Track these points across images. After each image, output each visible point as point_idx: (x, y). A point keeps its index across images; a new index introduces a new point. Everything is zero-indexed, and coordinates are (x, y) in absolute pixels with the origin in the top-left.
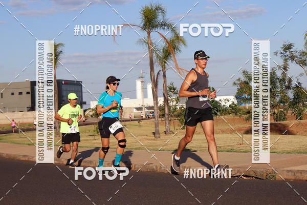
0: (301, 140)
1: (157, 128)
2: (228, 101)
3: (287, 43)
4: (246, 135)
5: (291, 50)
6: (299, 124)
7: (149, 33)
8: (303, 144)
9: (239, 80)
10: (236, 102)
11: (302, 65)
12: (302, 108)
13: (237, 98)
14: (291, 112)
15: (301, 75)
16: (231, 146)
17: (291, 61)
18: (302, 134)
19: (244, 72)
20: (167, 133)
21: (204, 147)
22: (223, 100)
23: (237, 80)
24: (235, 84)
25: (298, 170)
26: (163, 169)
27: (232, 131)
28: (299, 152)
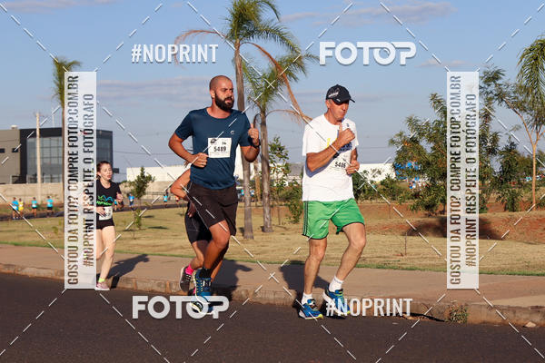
0: (514, 249)
1: (249, 221)
2: (379, 172)
3: (492, 69)
4: (411, 237)
5: (499, 82)
6: (510, 220)
7: (238, 46)
8: (518, 257)
9: (400, 135)
10: (393, 176)
11: (518, 110)
12: (517, 190)
13: (395, 167)
14: (496, 196)
15: (517, 128)
16: (385, 257)
17: (497, 102)
18: (516, 239)
19: (410, 120)
20: (266, 229)
21: (333, 258)
22: (371, 172)
23: (398, 135)
24: (392, 142)
25: (509, 307)
26: (259, 296)
27: (386, 230)
28: (509, 272)
